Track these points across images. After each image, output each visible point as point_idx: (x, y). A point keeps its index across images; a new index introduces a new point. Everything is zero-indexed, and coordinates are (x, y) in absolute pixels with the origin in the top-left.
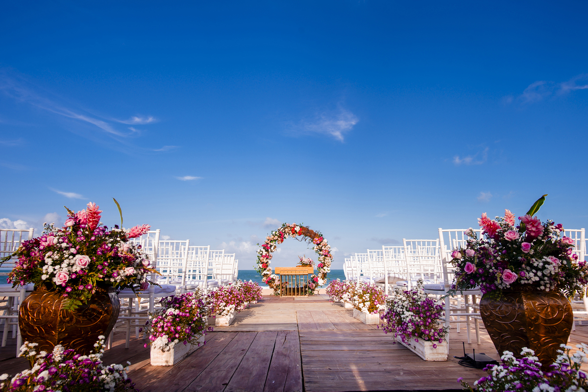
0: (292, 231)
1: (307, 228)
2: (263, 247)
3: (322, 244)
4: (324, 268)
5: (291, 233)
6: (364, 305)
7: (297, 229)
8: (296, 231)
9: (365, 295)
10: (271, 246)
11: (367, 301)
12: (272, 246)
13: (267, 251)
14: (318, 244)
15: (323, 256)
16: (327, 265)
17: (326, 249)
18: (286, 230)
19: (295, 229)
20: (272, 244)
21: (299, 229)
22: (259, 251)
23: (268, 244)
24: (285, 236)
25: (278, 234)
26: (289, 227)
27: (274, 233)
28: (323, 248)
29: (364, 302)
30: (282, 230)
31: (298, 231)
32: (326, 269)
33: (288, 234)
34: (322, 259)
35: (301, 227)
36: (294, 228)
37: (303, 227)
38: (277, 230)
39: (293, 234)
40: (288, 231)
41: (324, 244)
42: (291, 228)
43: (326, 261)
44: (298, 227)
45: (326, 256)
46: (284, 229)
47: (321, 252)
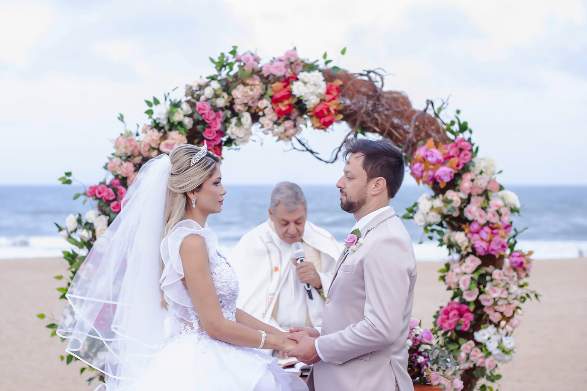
0: (275, 101)
1: (371, 83)
3: (465, 183)
4: (480, 335)
5: (270, 116)
8: (301, 102)
16: (495, 317)
17: (490, 216)
18: (239, 93)
19: (297, 89)
21: (323, 87)
24: (232, 130)
26: (258, 72)
28: (473, 211)
30: (208, 92)
31: (312, 101)
32: (492, 346)
33: (246, 118)
35: (329, 76)
36: (287, 81)
37: (347, 77)
39: (283, 116)
40: (253, 102)
41: (482, 182)
42: (267, 80)
43: (492, 293)
44: (316, 77)
45: (490, 259)
46: (227, 87)
47: (460, 237)
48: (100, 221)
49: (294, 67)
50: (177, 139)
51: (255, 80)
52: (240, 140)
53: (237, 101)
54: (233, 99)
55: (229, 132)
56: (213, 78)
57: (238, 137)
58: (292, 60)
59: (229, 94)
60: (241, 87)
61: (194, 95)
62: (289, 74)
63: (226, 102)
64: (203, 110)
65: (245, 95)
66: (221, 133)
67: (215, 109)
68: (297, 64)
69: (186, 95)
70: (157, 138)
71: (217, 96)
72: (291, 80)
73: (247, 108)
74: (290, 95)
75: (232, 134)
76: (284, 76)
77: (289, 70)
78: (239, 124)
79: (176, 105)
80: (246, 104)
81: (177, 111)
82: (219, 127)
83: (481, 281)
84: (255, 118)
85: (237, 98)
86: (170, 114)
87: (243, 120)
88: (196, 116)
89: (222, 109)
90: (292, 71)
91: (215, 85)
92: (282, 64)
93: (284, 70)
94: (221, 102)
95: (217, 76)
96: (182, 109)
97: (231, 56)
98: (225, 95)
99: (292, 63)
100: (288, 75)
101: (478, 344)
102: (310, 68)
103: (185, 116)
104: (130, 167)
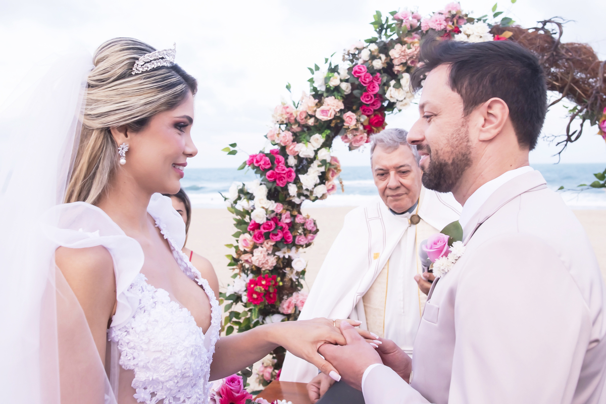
10: (303, 165)
12: (311, 161)
18: (395, 52)
20: (305, 150)
22: (233, 195)
23: (283, 150)
24: (391, 93)
25: (346, 87)
33: (406, 79)
35: (498, 30)
37: (519, 31)
40: (412, 62)
42: (426, 35)
44: (481, 28)
46: (385, 49)
48: (260, 191)
49: (457, 20)
50: (333, 105)
51: (414, 38)
52: (401, 103)
53: (396, 62)
54: (391, 60)
55: (387, 96)
56: (371, 41)
57: (397, 100)
58: (454, 12)
59: (387, 55)
60: (398, 47)
61: (352, 57)
62: (450, 26)
63: (383, 64)
64: (359, 73)
65: (403, 54)
66: (381, 97)
67: (372, 71)
68: (460, 18)
69: (344, 60)
70: (313, 105)
71: (373, 57)
72: (452, 33)
73: (405, 68)
75: (391, 97)
76: (445, 30)
77: (450, 23)
78: (398, 86)
79: (334, 70)
80: (404, 64)
81: (333, 76)
82: (377, 90)
85: (395, 58)
86: (327, 79)
87: (403, 82)
88: (352, 80)
89: (379, 71)
90: (453, 24)
91: (373, 47)
92: (443, 17)
93: (444, 23)
94: (378, 64)
95: (377, 39)
96: (339, 73)
97: (391, 17)
98: (383, 57)
99: (453, 16)
100: (449, 28)
103: (341, 81)
104: (289, 136)
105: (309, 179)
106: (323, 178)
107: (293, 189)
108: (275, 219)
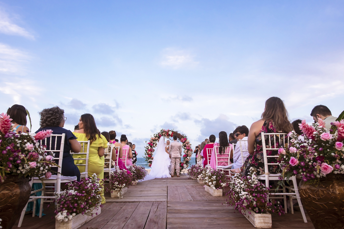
0: (167, 134)
1: (177, 132)
2: (148, 144)
3: (186, 142)
4: (187, 158)
6: (212, 183)
7: (170, 133)
8: (169, 134)
9: (213, 177)
10: (154, 144)
11: (214, 181)
13: (151, 147)
14: (183, 143)
15: (187, 150)
16: (189, 156)
19: (169, 133)
20: (154, 142)
21: (172, 133)
22: (146, 147)
23: (152, 142)
25: (158, 136)
26: (165, 131)
27: (155, 135)
28: (187, 145)
29: (212, 181)
30: (160, 133)
31: (171, 134)
32: (189, 159)
34: (186, 152)
35: (172, 132)
36: (168, 132)
37: (174, 132)
38: (157, 134)
39: (168, 136)
41: (187, 142)
42: (166, 132)
43: (189, 153)
44: (171, 132)
45: (188, 150)
46: (162, 133)
47: (185, 148)
48: (149, 147)
49: (169, 131)
50: (157, 138)
61: (159, 133)
65: (164, 134)
67: (161, 135)
70: (155, 138)
71: (161, 134)
74: (168, 133)
83: (187, 152)
84: (165, 136)
86: (156, 136)
97: (163, 130)
101: (188, 158)
102: (170, 131)
104: (152, 141)
105: (154, 145)
106: (155, 145)
107: (153, 146)
108: (151, 149)
